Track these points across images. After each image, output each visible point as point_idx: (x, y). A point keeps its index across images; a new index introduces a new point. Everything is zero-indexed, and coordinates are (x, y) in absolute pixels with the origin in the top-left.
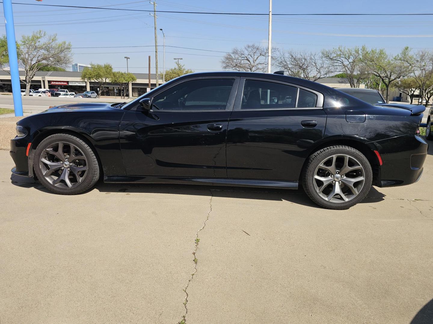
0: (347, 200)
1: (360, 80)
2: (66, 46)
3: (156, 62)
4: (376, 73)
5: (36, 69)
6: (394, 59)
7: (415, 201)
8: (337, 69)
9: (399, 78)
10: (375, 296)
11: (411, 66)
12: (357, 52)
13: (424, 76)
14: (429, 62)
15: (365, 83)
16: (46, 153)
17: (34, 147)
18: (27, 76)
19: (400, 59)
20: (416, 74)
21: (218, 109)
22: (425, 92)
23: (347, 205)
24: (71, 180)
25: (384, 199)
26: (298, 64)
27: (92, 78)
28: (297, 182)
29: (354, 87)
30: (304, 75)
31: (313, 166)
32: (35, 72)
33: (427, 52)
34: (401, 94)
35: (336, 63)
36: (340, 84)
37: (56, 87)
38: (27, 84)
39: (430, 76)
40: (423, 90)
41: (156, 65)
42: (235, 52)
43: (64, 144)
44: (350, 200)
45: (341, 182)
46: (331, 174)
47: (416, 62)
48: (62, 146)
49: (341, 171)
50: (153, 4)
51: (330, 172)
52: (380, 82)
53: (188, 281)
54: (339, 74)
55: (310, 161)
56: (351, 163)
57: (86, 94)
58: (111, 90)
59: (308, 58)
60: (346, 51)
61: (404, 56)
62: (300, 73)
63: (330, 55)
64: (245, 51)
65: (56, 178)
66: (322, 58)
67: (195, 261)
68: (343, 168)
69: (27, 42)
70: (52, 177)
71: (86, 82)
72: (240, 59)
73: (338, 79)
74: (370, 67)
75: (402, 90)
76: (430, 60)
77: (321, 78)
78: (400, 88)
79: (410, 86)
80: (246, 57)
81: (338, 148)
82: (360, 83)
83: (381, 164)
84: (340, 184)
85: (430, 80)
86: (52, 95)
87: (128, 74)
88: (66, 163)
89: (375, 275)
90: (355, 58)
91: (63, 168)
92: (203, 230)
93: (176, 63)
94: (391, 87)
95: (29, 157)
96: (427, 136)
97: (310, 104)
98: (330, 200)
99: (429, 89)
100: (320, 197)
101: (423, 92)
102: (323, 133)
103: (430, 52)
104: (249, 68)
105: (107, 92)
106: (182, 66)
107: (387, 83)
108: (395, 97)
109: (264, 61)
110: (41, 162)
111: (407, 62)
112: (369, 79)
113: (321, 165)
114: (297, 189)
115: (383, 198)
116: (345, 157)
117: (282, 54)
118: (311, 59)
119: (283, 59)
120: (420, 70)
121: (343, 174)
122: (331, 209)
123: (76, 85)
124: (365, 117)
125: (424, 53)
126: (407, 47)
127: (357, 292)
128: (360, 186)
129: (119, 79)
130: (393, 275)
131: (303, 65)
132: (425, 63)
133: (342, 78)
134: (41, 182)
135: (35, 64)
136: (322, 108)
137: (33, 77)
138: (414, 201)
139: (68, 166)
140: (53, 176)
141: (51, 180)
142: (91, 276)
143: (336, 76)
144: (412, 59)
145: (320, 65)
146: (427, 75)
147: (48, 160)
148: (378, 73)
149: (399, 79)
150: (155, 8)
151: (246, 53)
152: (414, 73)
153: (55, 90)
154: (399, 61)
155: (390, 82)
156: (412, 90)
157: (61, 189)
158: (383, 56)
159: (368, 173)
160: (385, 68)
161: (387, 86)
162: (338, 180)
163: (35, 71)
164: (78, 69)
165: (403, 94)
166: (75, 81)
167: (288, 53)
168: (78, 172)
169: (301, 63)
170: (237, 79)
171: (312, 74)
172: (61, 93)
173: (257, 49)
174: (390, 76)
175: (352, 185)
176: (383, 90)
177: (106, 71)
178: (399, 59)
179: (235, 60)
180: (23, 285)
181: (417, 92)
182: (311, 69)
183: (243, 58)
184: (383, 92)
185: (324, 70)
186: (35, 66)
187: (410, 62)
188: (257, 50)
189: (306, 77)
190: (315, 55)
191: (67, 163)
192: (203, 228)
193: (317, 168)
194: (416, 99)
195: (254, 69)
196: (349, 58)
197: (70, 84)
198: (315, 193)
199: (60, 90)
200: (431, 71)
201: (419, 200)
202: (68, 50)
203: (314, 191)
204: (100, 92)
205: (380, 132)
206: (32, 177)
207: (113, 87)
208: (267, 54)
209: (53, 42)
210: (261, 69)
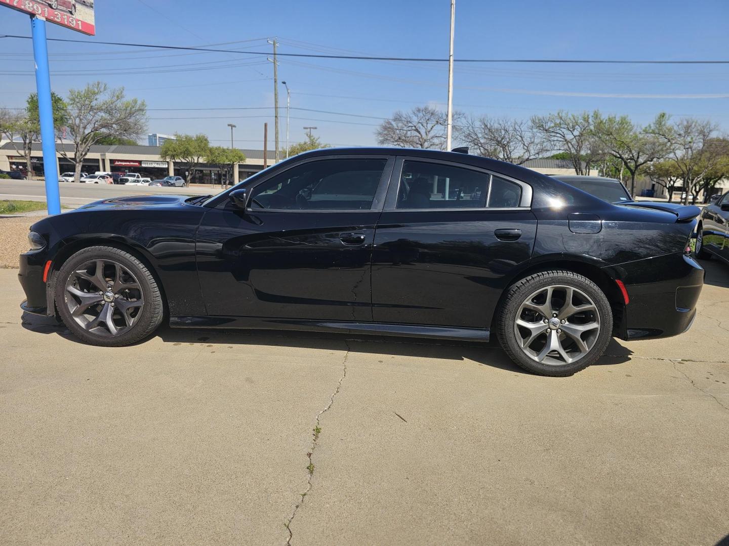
0: (570, 360)
1: (591, 163)
2: (138, 106)
3: (277, 133)
4: (615, 153)
5: (92, 141)
6: (644, 131)
7: (682, 362)
8: (555, 145)
9: (651, 161)
10: (619, 539)
11: (669, 143)
12: (586, 120)
13: (690, 157)
14: (697, 136)
15: (599, 169)
16: (76, 277)
17: (57, 266)
18: (76, 152)
19: (653, 132)
20: (677, 156)
21: (359, 208)
22: (692, 183)
23: (570, 370)
24: (116, 322)
25: (630, 359)
26: (495, 137)
27: (177, 155)
28: (488, 330)
29: (582, 174)
30: (504, 155)
31: (514, 304)
32: (89, 147)
33: (695, 121)
34: (653, 185)
35: (554, 136)
36: (559, 169)
37: (123, 169)
38: (77, 165)
39: (699, 157)
40: (688, 180)
41: (277, 138)
42: (398, 118)
43: (105, 262)
44: (575, 361)
45: (559, 330)
46: (544, 318)
47: (678, 136)
48: (103, 266)
49: (560, 313)
50: (272, 43)
51: (542, 314)
52: (622, 167)
53: (294, 507)
54: (558, 153)
55: (510, 295)
56: (578, 300)
57: (167, 181)
58: (206, 175)
59: (511, 129)
60: (569, 118)
61: (659, 127)
62: (498, 151)
63: (544, 124)
64: (413, 117)
65: (91, 318)
66: (532, 129)
67: (311, 469)
68: (564, 307)
69: (77, 100)
70: (85, 318)
71: (168, 162)
72: (405, 129)
73: (557, 161)
74: (606, 144)
75: (655, 180)
76: (700, 134)
77: (531, 160)
78: (653, 176)
79: (667, 174)
80: (415, 127)
81: (555, 274)
82: (591, 168)
83: (627, 302)
84: (559, 335)
85: (700, 164)
86: (116, 181)
87: (233, 151)
88: (108, 294)
89: (618, 499)
90: (582, 130)
91: (103, 302)
92: (328, 412)
93: (307, 135)
94: (639, 175)
95: (47, 283)
96: (697, 252)
97: (509, 202)
98: (543, 360)
99: (698, 178)
100: (526, 354)
101: (688, 182)
102: (532, 249)
103: (699, 122)
104: (419, 143)
105: (200, 178)
106: (316, 139)
107: (633, 168)
108: (644, 191)
109: (443, 132)
110: (67, 292)
111: (663, 137)
112: (605, 162)
113: (528, 302)
114: (488, 341)
115: (629, 356)
116: (566, 289)
117: (470, 123)
118: (515, 130)
119: (472, 131)
120: (685, 149)
121: (563, 318)
122: (543, 375)
123: (152, 166)
124: (601, 223)
125: (690, 122)
126: (664, 114)
127: (587, 532)
128: (592, 338)
129: (219, 159)
130: (649, 498)
131: (502, 139)
132: (692, 138)
133: (564, 159)
134: (67, 325)
135: (89, 133)
136: (530, 209)
137: (86, 154)
138: (680, 363)
139: (112, 299)
140: (86, 316)
141: (83, 321)
142: (127, 496)
143: (553, 157)
144: (671, 132)
145: (529, 139)
146: (695, 156)
147: (79, 288)
148: (618, 153)
149: (652, 163)
150: (276, 49)
151: (415, 120)
152: (675, 154)
153: (120, 173)
154: (652, 134)
155: (637, 167)
156: (671, 180)
157: (98, 336)
158: (626, 127)
159: (605, 317)
160: (630, 145)
161: (633, 173)
162: (555, 328)
163: (89, 145)
164: (158, 143)
165: (657, 185)
166: (152, 160)
167: (480, 121)
168: (128, 309)
169: (500, 136)
170: (391, 159)
171: (517, 153)
172: (130, 178)
173: (432, 114)
174: (638, 158)
175: (578, 336)
176: (627, 179)
177: (199, 146)
178: (651, 131)
179: (397, 131)
180: (6, 512)
181: (679, 183)
182: (515, 145)
183: (410, 128)
184: (626, 183)
185: (535, 146)
186: (89, 137)
187: (669, 137)
188: (432, 116)
189: (506, 158)
190: (522, 123)
191: (110, 294)
192: (329, 407)
193: (521, 308)
194: (678, 194)
195: (426, 145)
196: (574, 130)
197: (143, 165)
198: (518, 349)
199: (128, 173)
200: (700, 151)
201: (688, 360)
202: (141, 112)
203: (515, 345)
204: (189, 178)
205: (624, 247)
206: (54, 316)
207: (210, 171)
208: (446, 122)
209: (117, 100)
210: (437, 145)
